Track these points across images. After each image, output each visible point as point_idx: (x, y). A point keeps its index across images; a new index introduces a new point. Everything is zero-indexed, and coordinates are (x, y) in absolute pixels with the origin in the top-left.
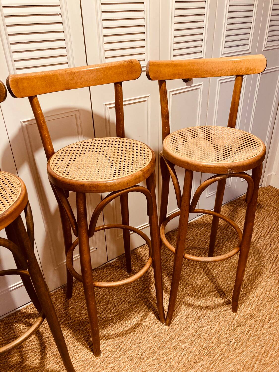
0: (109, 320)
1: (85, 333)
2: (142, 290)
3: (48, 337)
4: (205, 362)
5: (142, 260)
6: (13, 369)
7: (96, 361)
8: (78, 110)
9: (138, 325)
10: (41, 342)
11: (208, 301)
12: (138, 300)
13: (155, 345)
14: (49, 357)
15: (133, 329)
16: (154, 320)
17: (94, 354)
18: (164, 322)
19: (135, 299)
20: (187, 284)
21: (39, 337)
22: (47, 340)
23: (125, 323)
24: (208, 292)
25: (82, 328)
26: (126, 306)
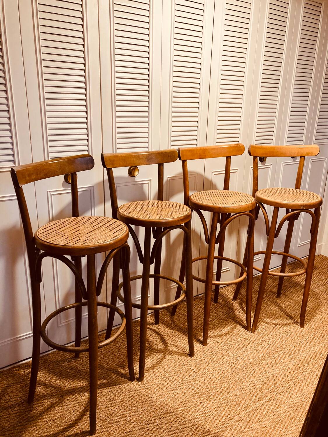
2: (228, 313)
3: (165, 335)
4: (284, 351)
5: (224, 297)
7: (205, 348)
8: (197, 174)
9: (230, 332)
10: (161, 337)
11: (281, 321)
12: (227, 318)
13: (246, 342)
14: (170, 345)
15: (226, 334)
16: (242, 329)
17: (202, 345)
18: (250, 330)
19: (225, 317)
20: (263, 311)
21: (158, 335)
22: (165, 336)
23: (220, 330)
24: (280, 316)
26: (219, 322)
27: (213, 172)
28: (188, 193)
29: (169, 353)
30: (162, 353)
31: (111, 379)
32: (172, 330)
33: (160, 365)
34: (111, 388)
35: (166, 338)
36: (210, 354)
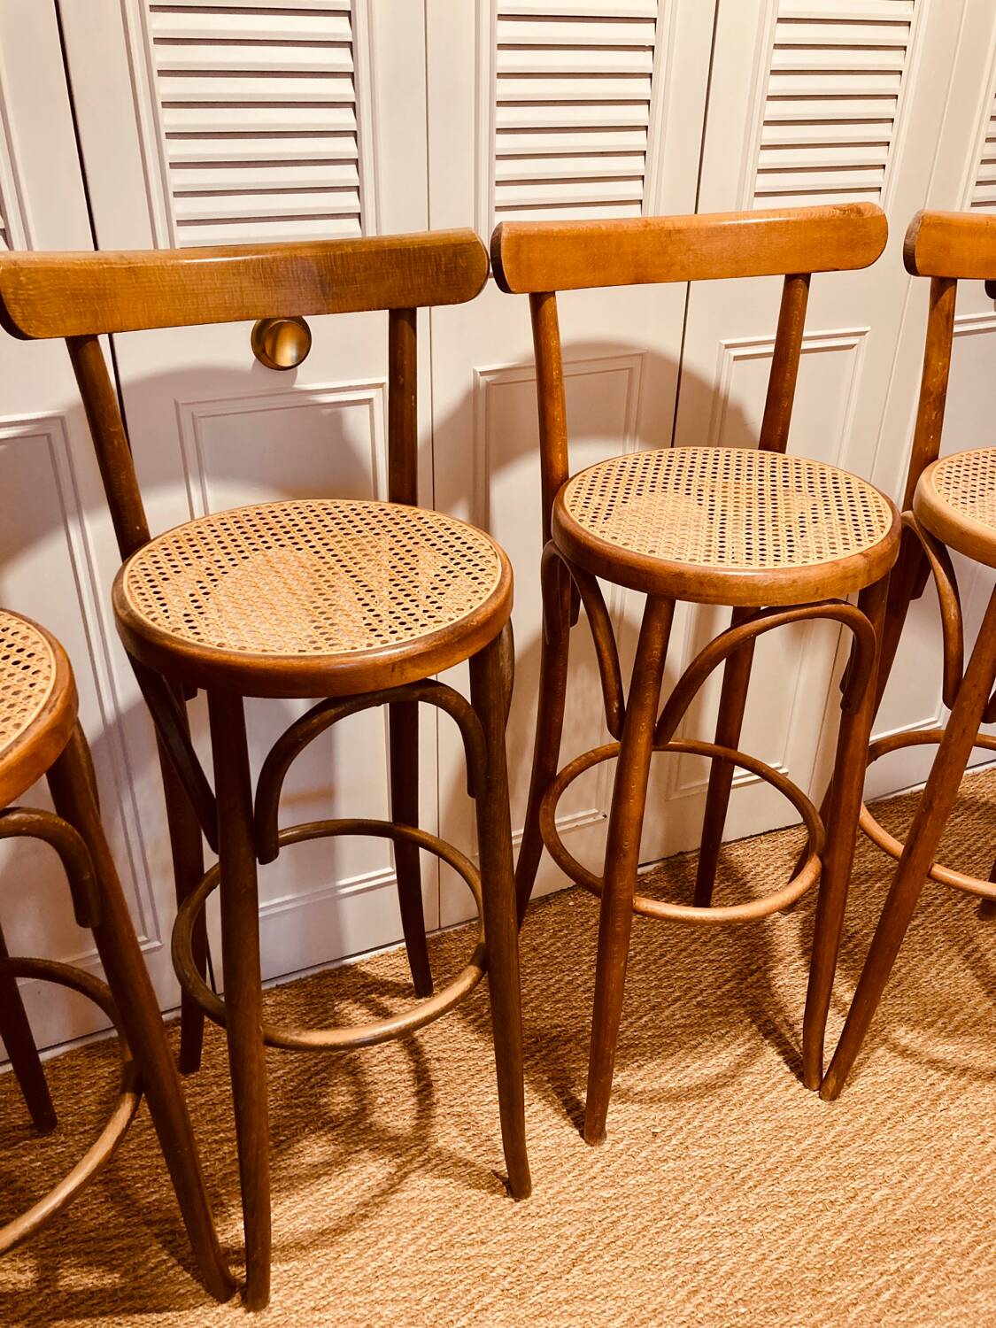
0: (630, 1046)
1: (555, 1069)
2: (741, 976)
3: (438, 1060)
4: (953, 1236)
5: (745, 884)
6: (333, 1128)
7: (590, 1159)
8: (642, 355)
9: (729, 1078)
10: (417, 1067)
11: (974, 1053)
12: (728, 1002)
13: (784, 1148)
14: (444, 1116)
15: (709, 1088)
16: (781, 1074)
17: (581, 1135)
18: (815, 1087)
19: (720, 998)
20: (900, 983)
21: (411, 1053)
22: (437, 1065)
23: (683, 1064)
24: (975, 1024)
25: (544, 1052)
26: (689, 1016)
27: (727, 346)
28: (559, 467)
29: (429, 1160)
30: (400, 1155)
31: (141, 1272)
32: (476, 1036)
33: (366, 1223)
34: (122, 1321)
35: (438, 1075)
36: (605, 1194)
